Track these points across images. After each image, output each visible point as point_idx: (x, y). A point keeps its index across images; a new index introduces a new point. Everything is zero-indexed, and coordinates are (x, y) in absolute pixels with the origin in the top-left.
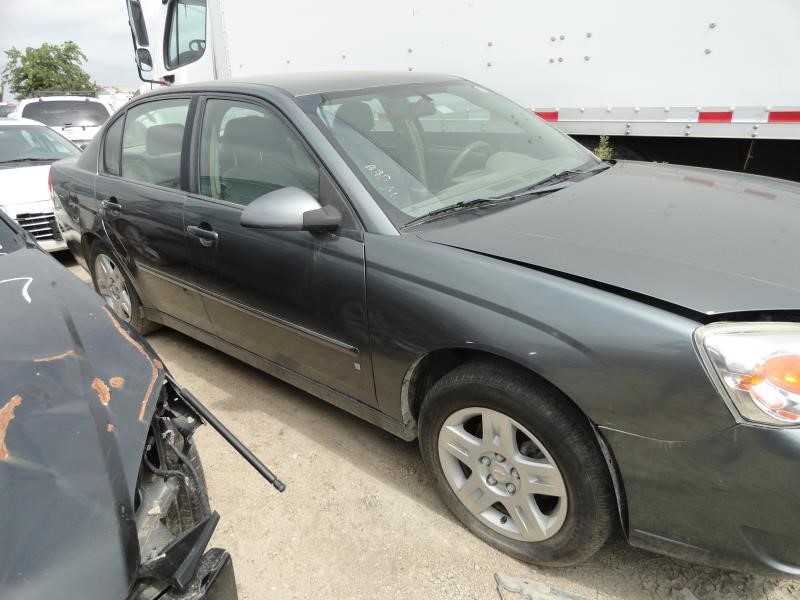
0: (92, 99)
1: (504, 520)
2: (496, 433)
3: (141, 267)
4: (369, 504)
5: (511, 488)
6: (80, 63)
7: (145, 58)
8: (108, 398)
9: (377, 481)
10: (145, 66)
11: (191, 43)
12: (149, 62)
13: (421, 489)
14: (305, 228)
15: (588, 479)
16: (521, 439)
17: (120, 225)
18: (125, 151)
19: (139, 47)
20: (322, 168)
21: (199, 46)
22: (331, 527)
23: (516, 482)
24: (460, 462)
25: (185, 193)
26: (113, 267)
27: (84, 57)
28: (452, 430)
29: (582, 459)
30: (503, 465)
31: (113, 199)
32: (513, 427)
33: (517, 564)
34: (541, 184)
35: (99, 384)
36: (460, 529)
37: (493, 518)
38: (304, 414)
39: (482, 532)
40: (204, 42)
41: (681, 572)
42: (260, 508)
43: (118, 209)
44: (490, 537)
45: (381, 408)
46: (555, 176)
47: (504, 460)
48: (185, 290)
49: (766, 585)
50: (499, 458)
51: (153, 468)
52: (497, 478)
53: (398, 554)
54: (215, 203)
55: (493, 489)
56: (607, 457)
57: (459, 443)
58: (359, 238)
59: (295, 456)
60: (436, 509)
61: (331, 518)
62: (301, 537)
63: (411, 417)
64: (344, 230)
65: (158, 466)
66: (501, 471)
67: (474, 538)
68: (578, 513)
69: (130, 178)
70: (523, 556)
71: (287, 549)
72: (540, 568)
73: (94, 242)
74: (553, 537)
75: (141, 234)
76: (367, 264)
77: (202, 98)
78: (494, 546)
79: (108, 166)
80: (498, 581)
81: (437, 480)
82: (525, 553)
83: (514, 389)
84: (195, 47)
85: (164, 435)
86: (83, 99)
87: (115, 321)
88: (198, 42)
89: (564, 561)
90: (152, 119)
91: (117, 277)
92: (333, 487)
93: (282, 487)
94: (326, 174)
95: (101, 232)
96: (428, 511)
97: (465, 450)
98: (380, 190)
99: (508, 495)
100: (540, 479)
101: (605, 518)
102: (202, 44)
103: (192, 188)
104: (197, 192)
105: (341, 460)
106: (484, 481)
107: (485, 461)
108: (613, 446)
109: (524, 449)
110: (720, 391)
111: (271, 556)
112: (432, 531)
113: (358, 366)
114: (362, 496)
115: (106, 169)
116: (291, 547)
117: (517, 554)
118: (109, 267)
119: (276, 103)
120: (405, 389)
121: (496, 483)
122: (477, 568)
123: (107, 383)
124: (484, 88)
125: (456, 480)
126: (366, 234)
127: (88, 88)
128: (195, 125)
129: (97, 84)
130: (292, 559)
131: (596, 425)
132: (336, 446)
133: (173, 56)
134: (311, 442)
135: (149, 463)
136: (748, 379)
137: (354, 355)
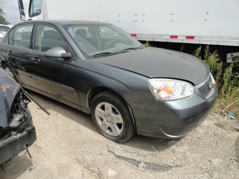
0: (6, 25)
1: (111, 132)
2: (108, 109)
3: (19, 71)
4: (78, 130)
5: (112, 123)
6: (3, 15)
7: (23, 13)
8: (5, 90)
9: (81, 125)
10: (23, 16)
11: (37, 10)
12: (24, 15)
13: (92, 127)
14: (62, 57)
15: (127, 117)
16: (114, 110)
17: (13, 60)
18: (15, 39)
19: (21, 10)
20: (67, 43)
21: (40, 11)
22: (67, 135)
23: (113, 121)
24: (101, 118)
25: (31, 49)
26: (10, 71)
27: (4, 13)
28: (98, 109)
29: (126, 112)
30: (110, 117)
31: (11, 51)
32: (112, 107)
33: (114, 142)
34: (125, 50)
35: (3, 87)
36: (100, 135)
37: (108, 132)
38: (63, 110)
39: (105, 135)
40: (41, 10)
41: (153, 143)
42: (48, 131)
43: (12, 54)
44: (107, 136)
45: (82, 105)
46: (129, 49)
47: (110, 116)
48: (31, 77)
49: (171, 145)
50: (109, 115)
51: (17, 110)
52: (109, 121)
53: (84, 141)
54: (39, 52)
55: (108, 123)
56: (131, 111)
57: (100, 112)
58: (75, 60)
59: (60, 120)
60: (95, 131)
61: (67, 133)
62: (59, 138)
63: (89, 107)
64: (72, 58)
65: (18, 110)
66: (109, 119)
67: (104, 137)
68: (126, 126)
69: (16, 46)
70: (114, 140)
71: (55, 140)
72: (119, 143)
73: (5, 64)
74: (121, 134)
75: (20, 63)
76: (78, 67)
77: (37, 24)
78: (108, 138)
79: (9, 42)
80: (108, 145)
81: (95, 123)
82: (115, 139)
83: (111, 97)
84: (38, 11)
85: (20, 104)
86: (3, 25)
87: (8, 75)
88: (40, 10)
89: (124, 140)
90: (22, 29)
91: (11, 74)
92: (69, 127)
93: (49, 114)
94: (68, 44)
95: (7, 61)
96: (93, 131)
97: (101, 114)
98: (82, 49)
99: (111, 125)
100: (118, 119)
101: (132, 127)
102: (41, 11)
103: (33, 48)
104: (34, 49)
105: (72, 120)
106: (106, 121)
107: (106, 116)
108: (132, 108)
109: (115, 113)
110: (153, 93)
111: (50, 141)
112: (93, 136)
113: (75, 94)
114: (76, 128)
115: (9, 43)
116: (56, 140)
117: (113, 140)
118: (9, 71)
119: (56, 26)
120: (87, 99)
121: (108, 122)
122: (103, 143)
123: (5, 87)
124: (115, 26)
125: (100, 122)
126: (78, 60)
127: (5, 22)
128: (34, 31)
129: (8, 22)
130: (56, 142)
131: (128, 103)
132: (71, 118)
133: (31, 14)
134: (64, 117)
135: (16, 109)
136: (159, 91)
137: (74, 91)
